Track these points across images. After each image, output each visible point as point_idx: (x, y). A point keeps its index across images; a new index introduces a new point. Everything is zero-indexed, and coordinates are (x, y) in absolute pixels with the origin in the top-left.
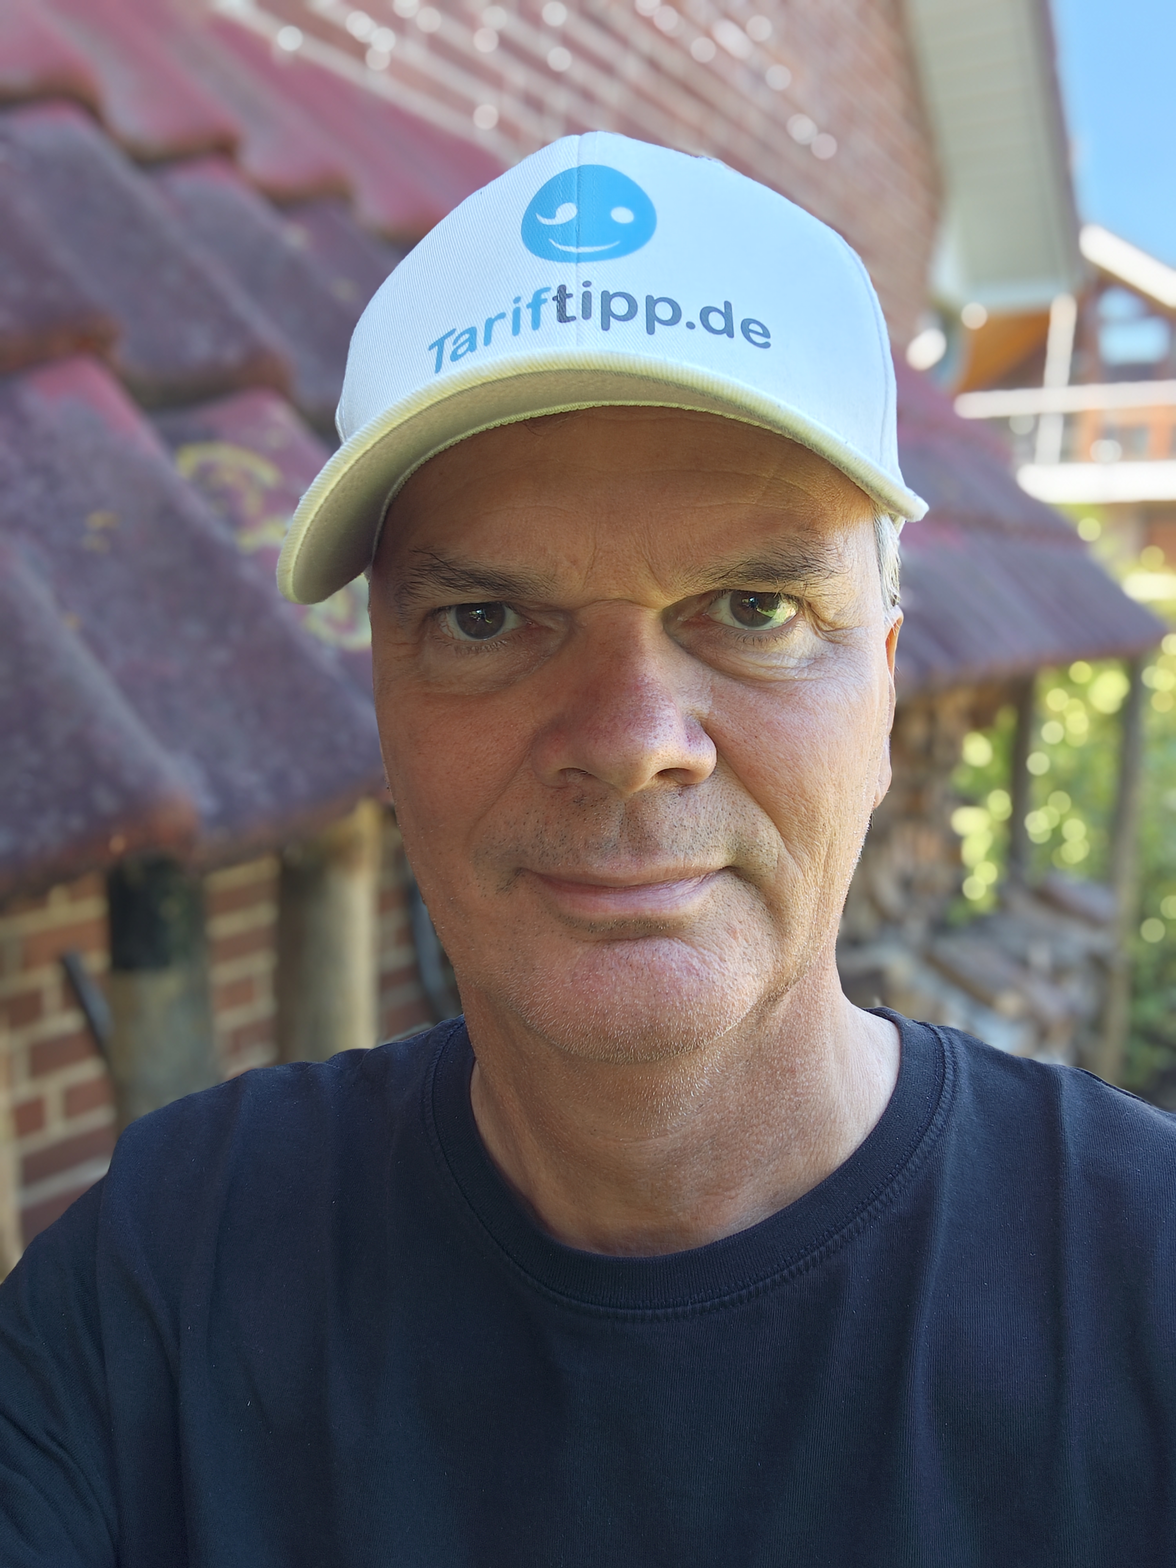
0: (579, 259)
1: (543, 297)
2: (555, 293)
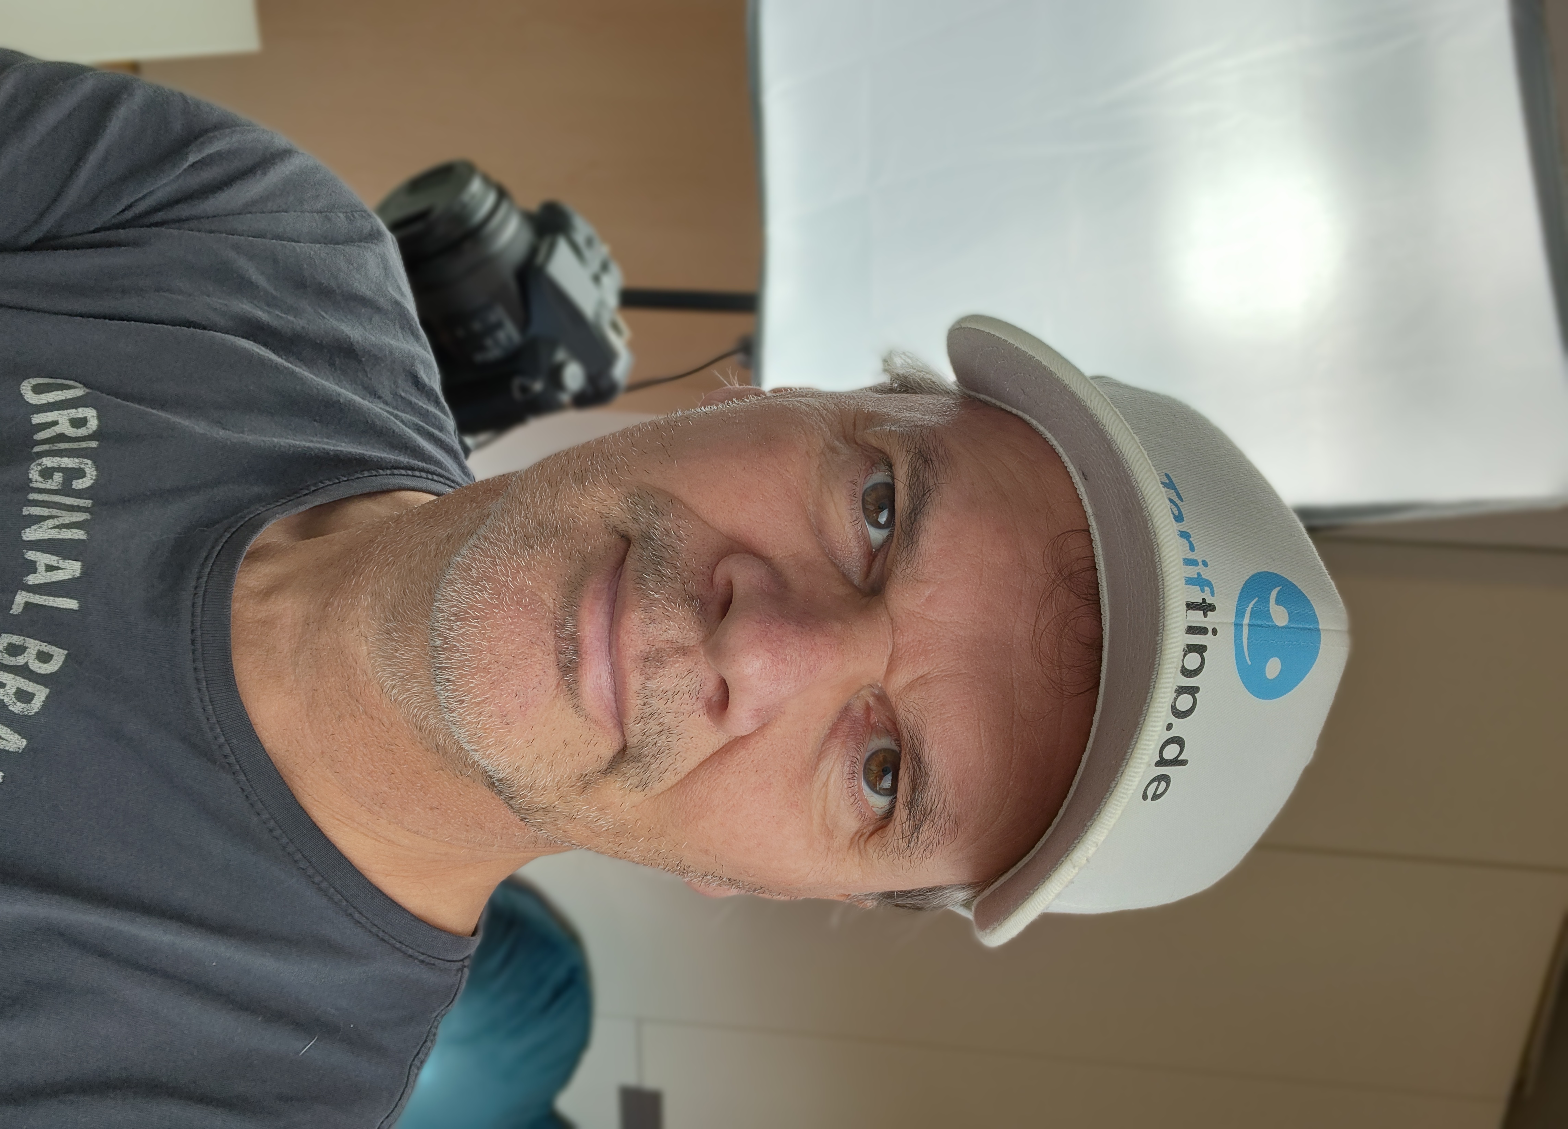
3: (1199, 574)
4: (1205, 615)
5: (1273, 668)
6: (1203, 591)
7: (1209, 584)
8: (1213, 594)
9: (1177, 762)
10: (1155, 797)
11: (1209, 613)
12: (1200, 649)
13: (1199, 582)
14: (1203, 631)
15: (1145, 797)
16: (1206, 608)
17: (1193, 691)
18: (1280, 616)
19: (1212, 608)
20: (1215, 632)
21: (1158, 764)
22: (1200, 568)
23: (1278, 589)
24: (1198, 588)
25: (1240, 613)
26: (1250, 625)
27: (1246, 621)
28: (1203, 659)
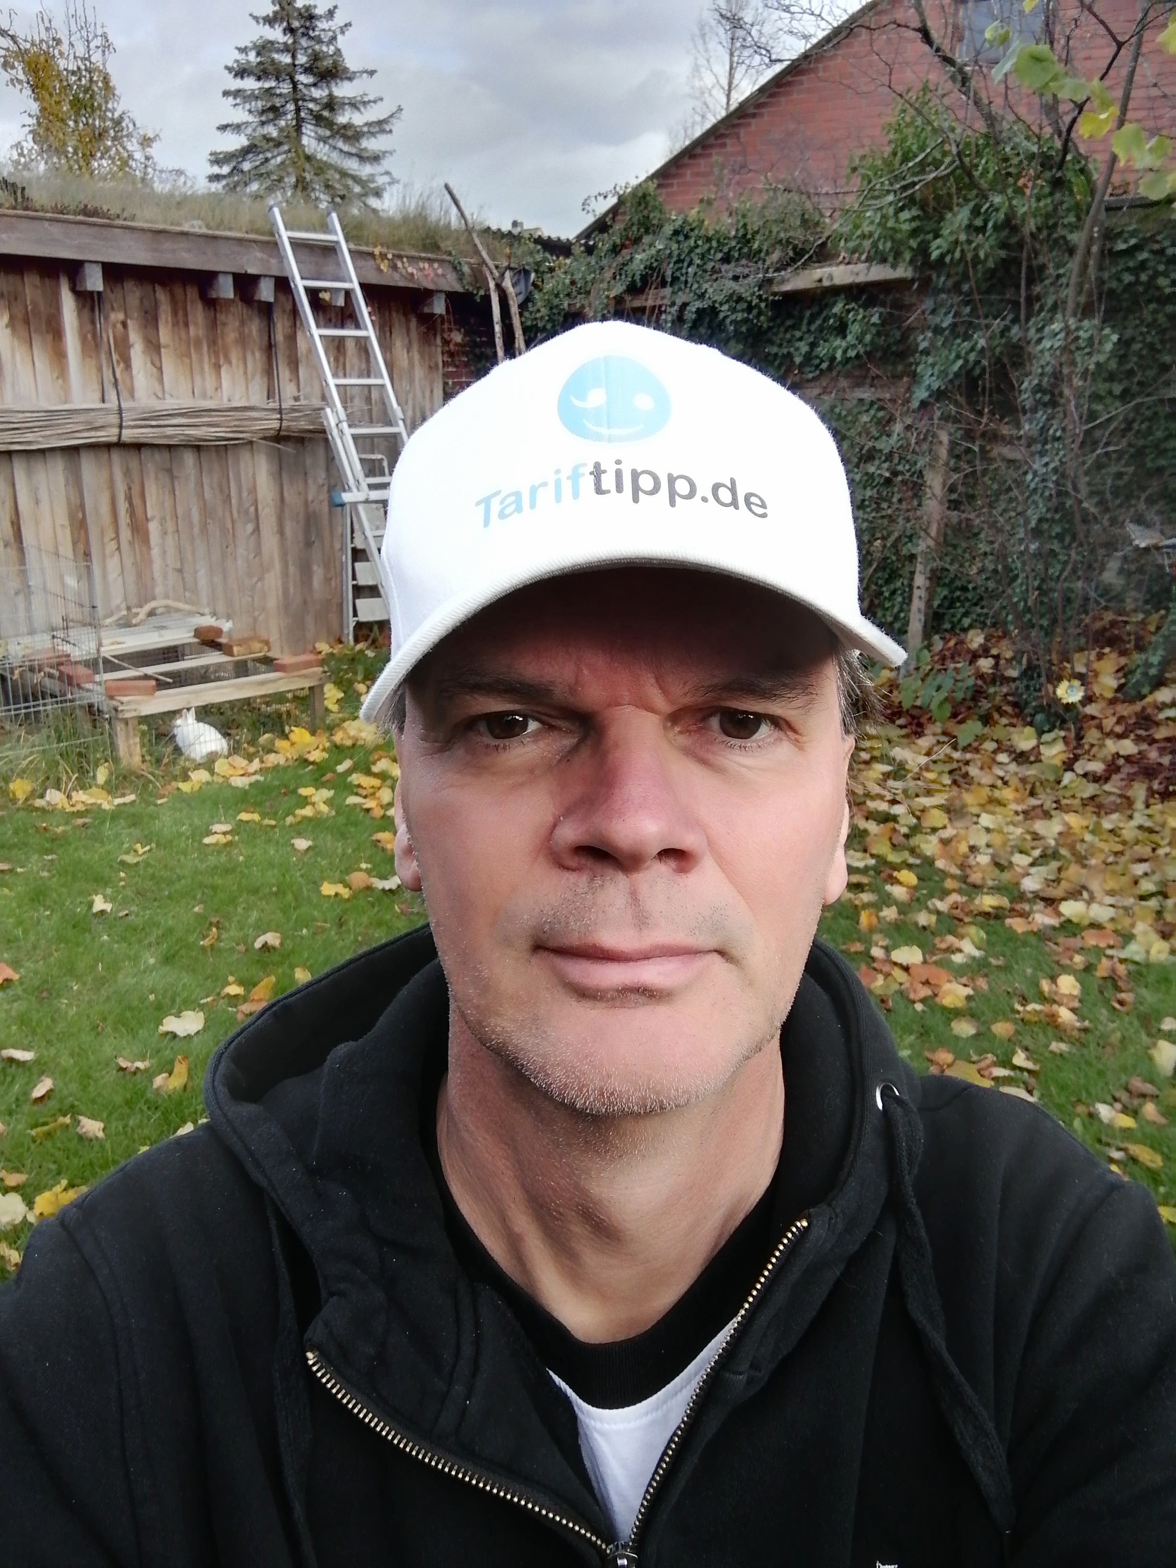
0: (610, 439)
1: (581, 470)
2: (592, 469)
3: (568, 478)
4: (604, 472)
5: (644, 402)
6: (583, 475)
7: (576, 469)
8: (584, 465)
9: (733, 490)
10: (763, 506)
11: (602, 468)
12: (635, 475)
13: (575, 477)
14: (619, 474)
15: (764, 516)
16: (598, 472)
17: (672, 480)
18: (596, 398)
19: (597, 465)
20: (618, 462)
21: (737, 508)
22: (563, 476)
23: (573, 399)
24: (581, 480)
25: (599, 438)
26: (609, 427)
27: (604, 431)
28: (643, 472)
